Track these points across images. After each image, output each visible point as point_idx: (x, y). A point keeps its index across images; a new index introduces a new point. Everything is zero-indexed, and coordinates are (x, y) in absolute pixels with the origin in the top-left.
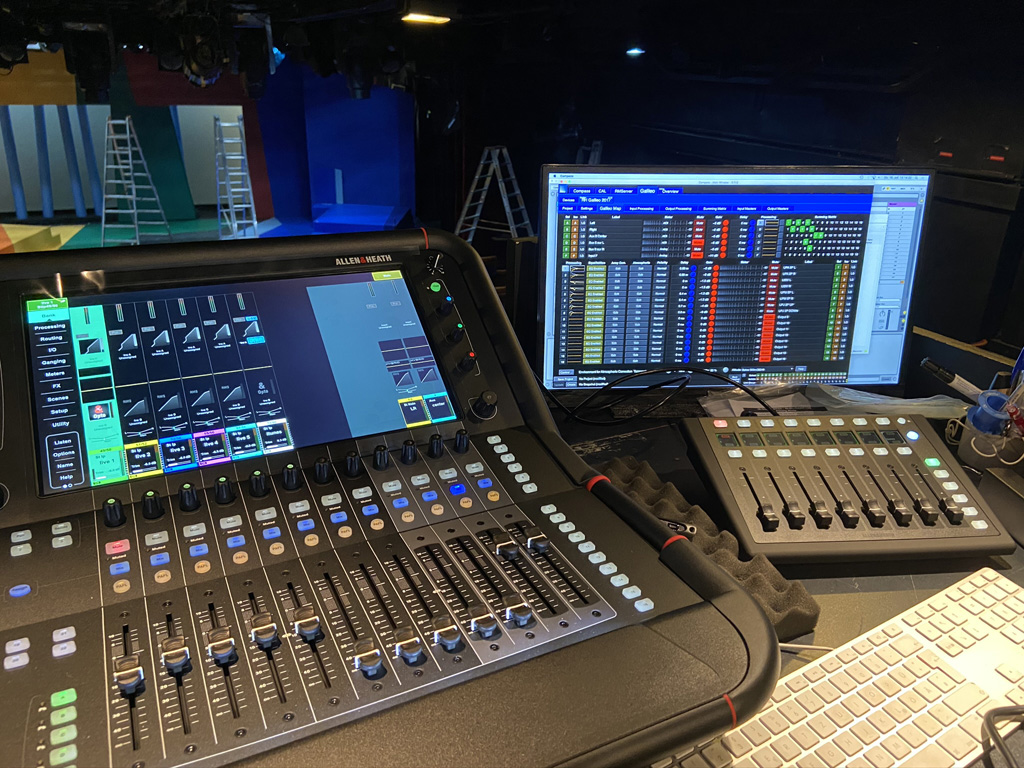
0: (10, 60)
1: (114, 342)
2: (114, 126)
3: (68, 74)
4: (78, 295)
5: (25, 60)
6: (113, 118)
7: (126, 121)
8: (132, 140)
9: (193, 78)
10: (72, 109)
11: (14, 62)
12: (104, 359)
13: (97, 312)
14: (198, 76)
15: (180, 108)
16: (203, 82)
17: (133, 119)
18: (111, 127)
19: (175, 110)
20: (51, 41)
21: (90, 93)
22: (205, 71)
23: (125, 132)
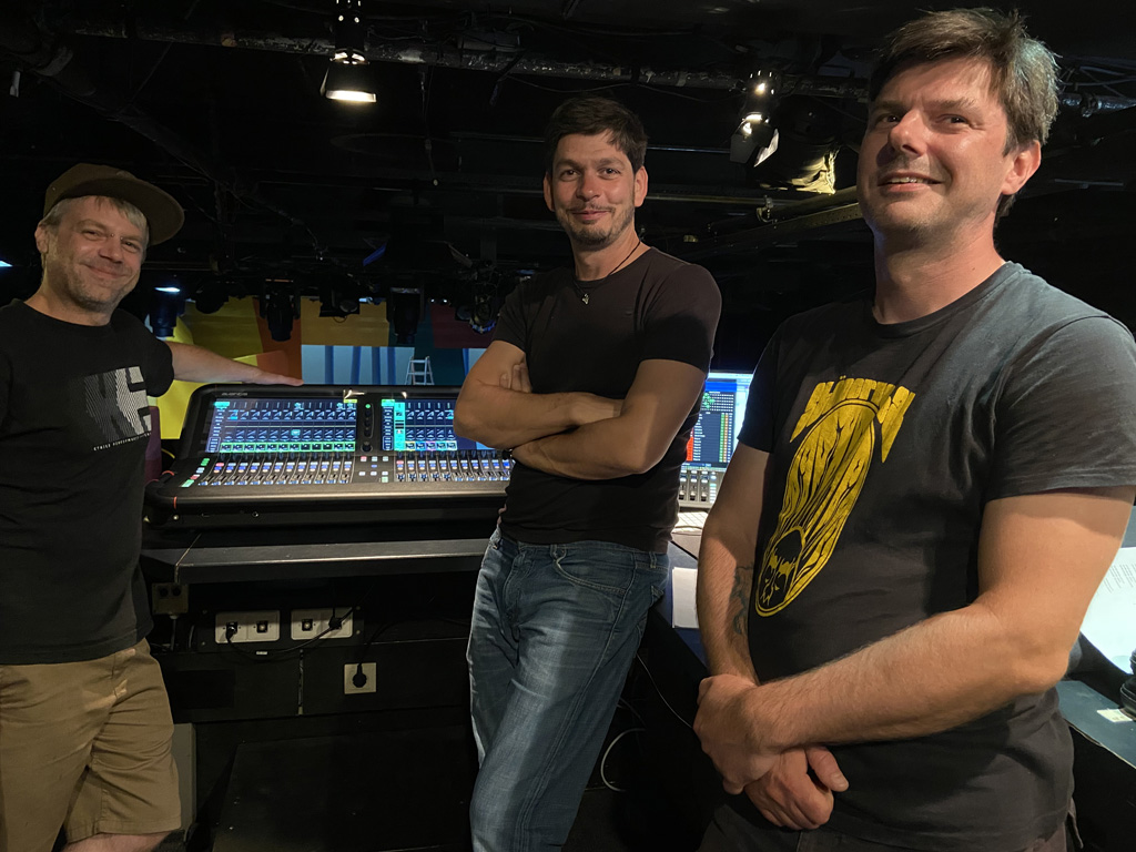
0: (346, 311)
1: (407, 414)
2: (415, 364)
3: (386, 321)
4: (399, 398)
5: (358, 312)
6: (415, 358)
7: (425, 361)
8: (428, 376)
9: (475, 327)
10: (384, 350)
11: (350, 313)
12: (403, 418)
13: (403, 404)
14: (479, 326)
15: (470, 350)
16: (481, 330)
17: (431, 359)
18: (412, 365)
19: (467, 353)
20: (376, 297)
21: (400, 337)
22: (483, 323)
23: (423, 370)
